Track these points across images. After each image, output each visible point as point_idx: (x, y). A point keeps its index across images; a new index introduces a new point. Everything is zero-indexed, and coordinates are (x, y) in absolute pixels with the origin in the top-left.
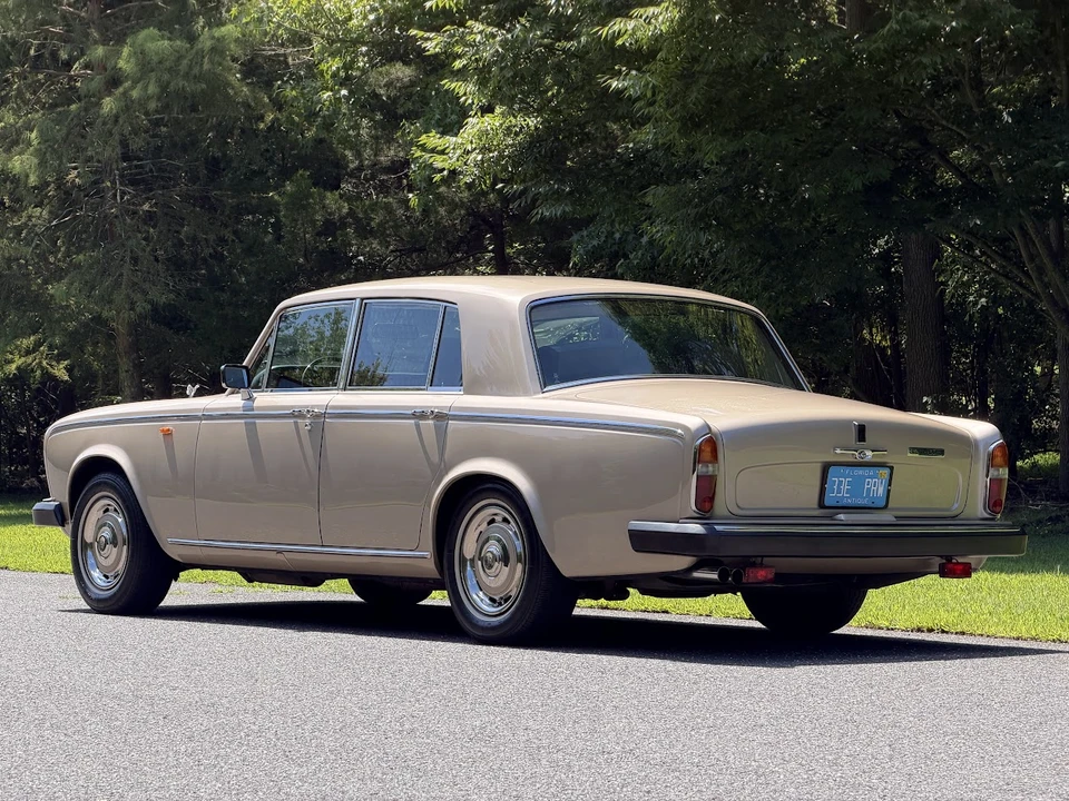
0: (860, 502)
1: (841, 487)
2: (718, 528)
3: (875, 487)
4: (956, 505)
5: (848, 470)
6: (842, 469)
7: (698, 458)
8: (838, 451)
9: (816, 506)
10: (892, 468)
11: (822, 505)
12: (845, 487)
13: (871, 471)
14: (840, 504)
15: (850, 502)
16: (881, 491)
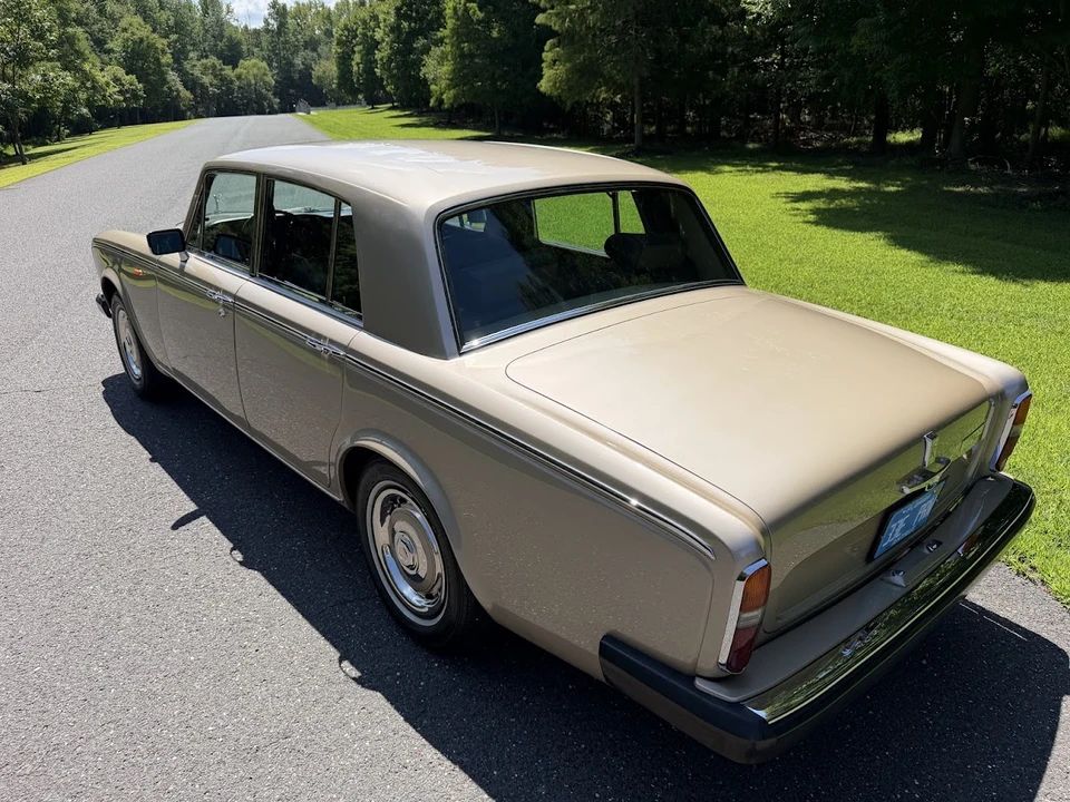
11: (869, 559)
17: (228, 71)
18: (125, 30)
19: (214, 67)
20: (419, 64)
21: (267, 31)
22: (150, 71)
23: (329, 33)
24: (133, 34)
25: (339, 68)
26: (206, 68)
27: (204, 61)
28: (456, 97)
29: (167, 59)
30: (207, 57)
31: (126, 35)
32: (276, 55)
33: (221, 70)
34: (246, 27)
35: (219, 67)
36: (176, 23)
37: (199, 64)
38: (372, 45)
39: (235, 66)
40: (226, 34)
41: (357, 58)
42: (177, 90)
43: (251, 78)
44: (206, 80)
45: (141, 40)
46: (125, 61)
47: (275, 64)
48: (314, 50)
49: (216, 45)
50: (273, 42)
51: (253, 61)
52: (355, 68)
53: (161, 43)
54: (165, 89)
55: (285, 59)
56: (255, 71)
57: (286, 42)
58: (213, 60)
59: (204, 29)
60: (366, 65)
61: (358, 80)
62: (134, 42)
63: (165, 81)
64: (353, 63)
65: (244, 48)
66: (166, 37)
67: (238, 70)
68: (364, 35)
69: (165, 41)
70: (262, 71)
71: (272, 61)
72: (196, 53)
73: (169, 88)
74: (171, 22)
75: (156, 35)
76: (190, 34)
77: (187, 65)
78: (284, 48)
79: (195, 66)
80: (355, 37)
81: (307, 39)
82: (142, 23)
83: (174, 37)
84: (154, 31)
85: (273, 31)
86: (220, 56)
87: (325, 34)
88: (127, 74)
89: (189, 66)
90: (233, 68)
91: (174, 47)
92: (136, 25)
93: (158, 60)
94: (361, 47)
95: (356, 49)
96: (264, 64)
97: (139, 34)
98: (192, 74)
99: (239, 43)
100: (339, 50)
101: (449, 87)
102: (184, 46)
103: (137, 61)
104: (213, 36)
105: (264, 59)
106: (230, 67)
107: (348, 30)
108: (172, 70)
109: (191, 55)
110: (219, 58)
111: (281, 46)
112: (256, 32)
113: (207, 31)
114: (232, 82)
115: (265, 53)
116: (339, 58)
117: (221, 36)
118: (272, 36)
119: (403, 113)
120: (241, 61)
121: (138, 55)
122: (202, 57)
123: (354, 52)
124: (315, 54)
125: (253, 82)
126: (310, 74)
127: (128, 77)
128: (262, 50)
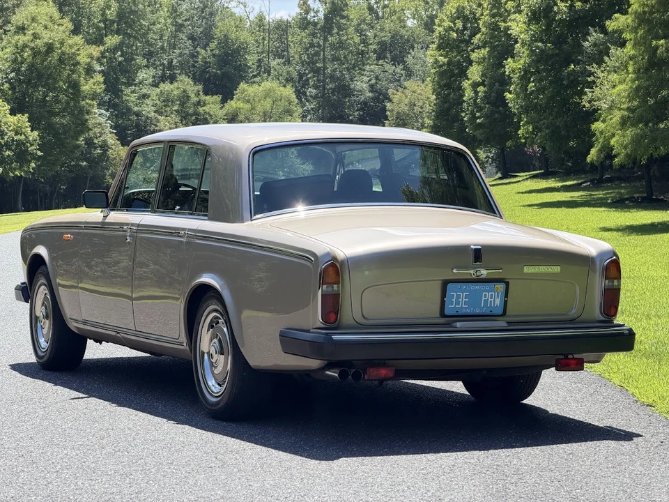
0: (477, 311)
1: (459, 300)
2: (334, 337)
3: (492, 298)
4: (574, 311)
5: (464, 286)
6: (459, 285)
7: (323, 279)
8: (455, 271)
9: (438, 315)
10: (507, 284)
11: (443, 315)
12: (463, 300)
13: (487, 286)
14: (460, 313)
15: (469, 311)
16: (498, 301)
17: (211, 106)
18: (21, 29)
19: (184, 98)
20: (582, 82)
21: (304, 23)
22: (56, 109)
23: (429, 25)
24: (35, 36)
25: (438, 95)
26: (167, 101)
27: (166, 87)
28: (636, 141)
29: (93, 85)
30: (172, 79)
31: (22, 39)
32: (316, 71)
33: (199, 103)
34: (261, 18)
35: (194, 99)
36: (121, 15)
37: (154, 92)
38: (502, 47)
39: (227, 96)
40: (217, 33)
41: (475, 73)
42: (105, 147)
45: (50, 48)
46: (12, 88)
47: (311, 91)
48: (399, 60)
49: (194, 56)
50: (312, 45)
51: (267, 84)
52: (468, 94)
53: (87, 53)
54: (81, 141)
55: (332, 77)
57: (341, 45)
58: (184, 84)
59: (175, 24)
60: (491, 86)
61: (474, 118)
62: (36, 52)
63: (82, 126)
64: (466, 84)
65: (251, 59)
66: (98, 41)
67: (232, 104)
68: (494, 27)
69: (95, 51)
70: (283, 104)
71: (306, 83)
72: (152, 72)
73: (89, 142)
74: (111, 14)
75: (78, 39)
76: (144, 35)
77: (130, 96)
78: (335, 59)
79: (145, 96)
80: (476, 31)
81: (386, 37)
82: (56, 15)
83: (112, 40)
84: (76, 31)
85: (315, 24)
86: (199, 76)
88: (13, 112)
89: (133, 98)
90: (224, 101)
91: (110, 60)
92: (43, 20)
93: (75, 86)
94: (484, 52)
95: (474, 56)
96: (289, 92)
97: (46, 37)
98: (138, 114)
99: (242, 50)
100: (442, 60)
101: (624, 123)
102: (129, 59)
103: (36, 86)
104: (192, 38)
105: (289, 80)
106: (218, 98)
107: (465, 19)
108: (100, 105)
109: (142, 75)
110: (196, 80)
111: (328, 54)
112: (282, 28)
113: (179, 28)
115: (293, 70)
116: (441, 74)
117: (208, 36)
118: (313, 35)
119: (560, 184)
120: (243, 86)
121: (40, 76)
122: (163, 79)
123: (470, 63)
124: (399, 69)
126: (384, 109)
127: (13, 120)
128: (288, 62)
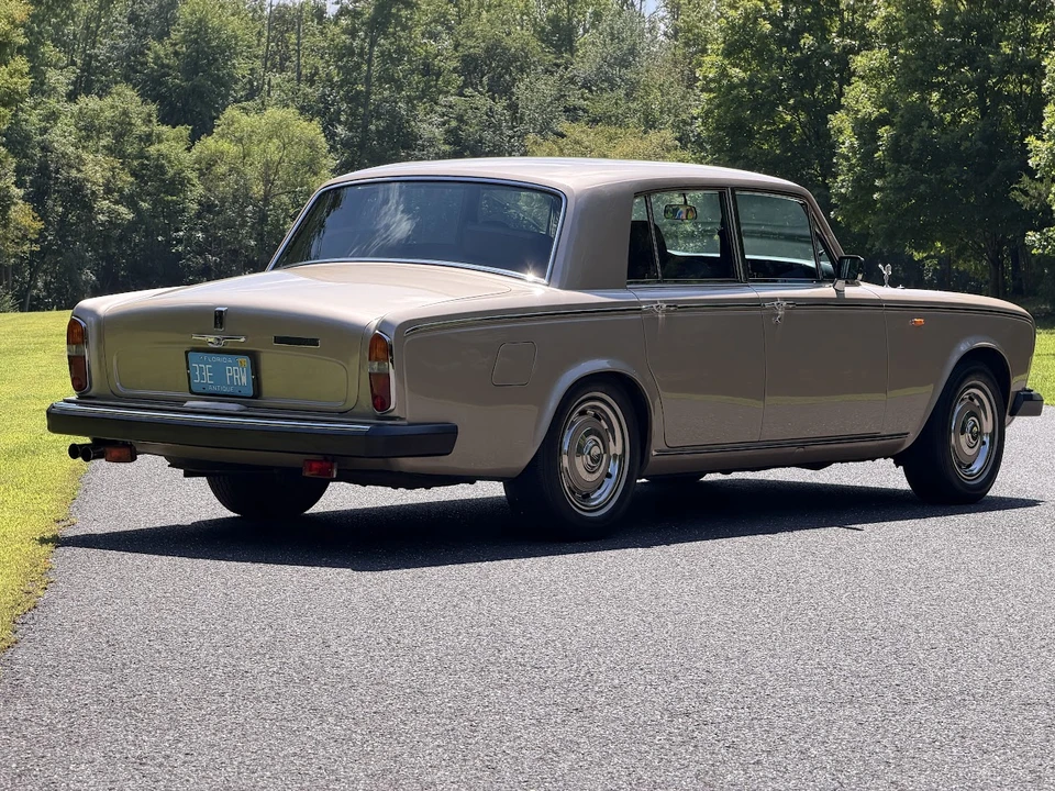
5: (205, 357)
16: (244, 379)
17: (172, 144)
19: (122, 129)
26: (95, 127)
27: (90, 103)
30: (103, 89)
32: (354, 98)
33: (148, 139)
35: (141, 129)
37: (67, 110)
39: (202, 128)
40: (187, 14)
43: (252, 173)
44: (95, 169)
48: (499, 88)
49: (140, 52)
50: (350, 51)
51: (270, 114)
56: (273, 150)
57: (400, 55)
58: (125, 100)
65: (241, 67)
67: (209, 144)
70: (302, 151)
78: (389, 79)
81: (476, 48)
86: (152, 88)
87: (542, 36)
90: (194, 138)
96: (312, 130)
98: (47, 146)
99: (227, 50)
105: (309, 110)
106: (184, 130)
110: (146, 96)
111: (377, 69)
114: (177, 185)
117: (165, 19)
120: (232, 112)
122: (87, 87)
124: (500, 106)
125: (258, 190)
